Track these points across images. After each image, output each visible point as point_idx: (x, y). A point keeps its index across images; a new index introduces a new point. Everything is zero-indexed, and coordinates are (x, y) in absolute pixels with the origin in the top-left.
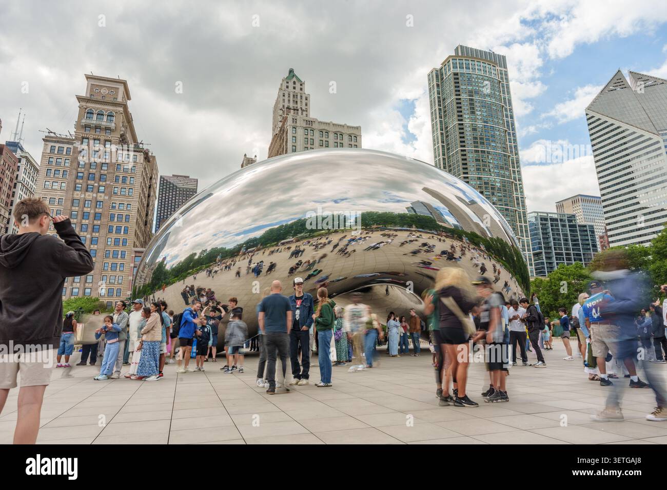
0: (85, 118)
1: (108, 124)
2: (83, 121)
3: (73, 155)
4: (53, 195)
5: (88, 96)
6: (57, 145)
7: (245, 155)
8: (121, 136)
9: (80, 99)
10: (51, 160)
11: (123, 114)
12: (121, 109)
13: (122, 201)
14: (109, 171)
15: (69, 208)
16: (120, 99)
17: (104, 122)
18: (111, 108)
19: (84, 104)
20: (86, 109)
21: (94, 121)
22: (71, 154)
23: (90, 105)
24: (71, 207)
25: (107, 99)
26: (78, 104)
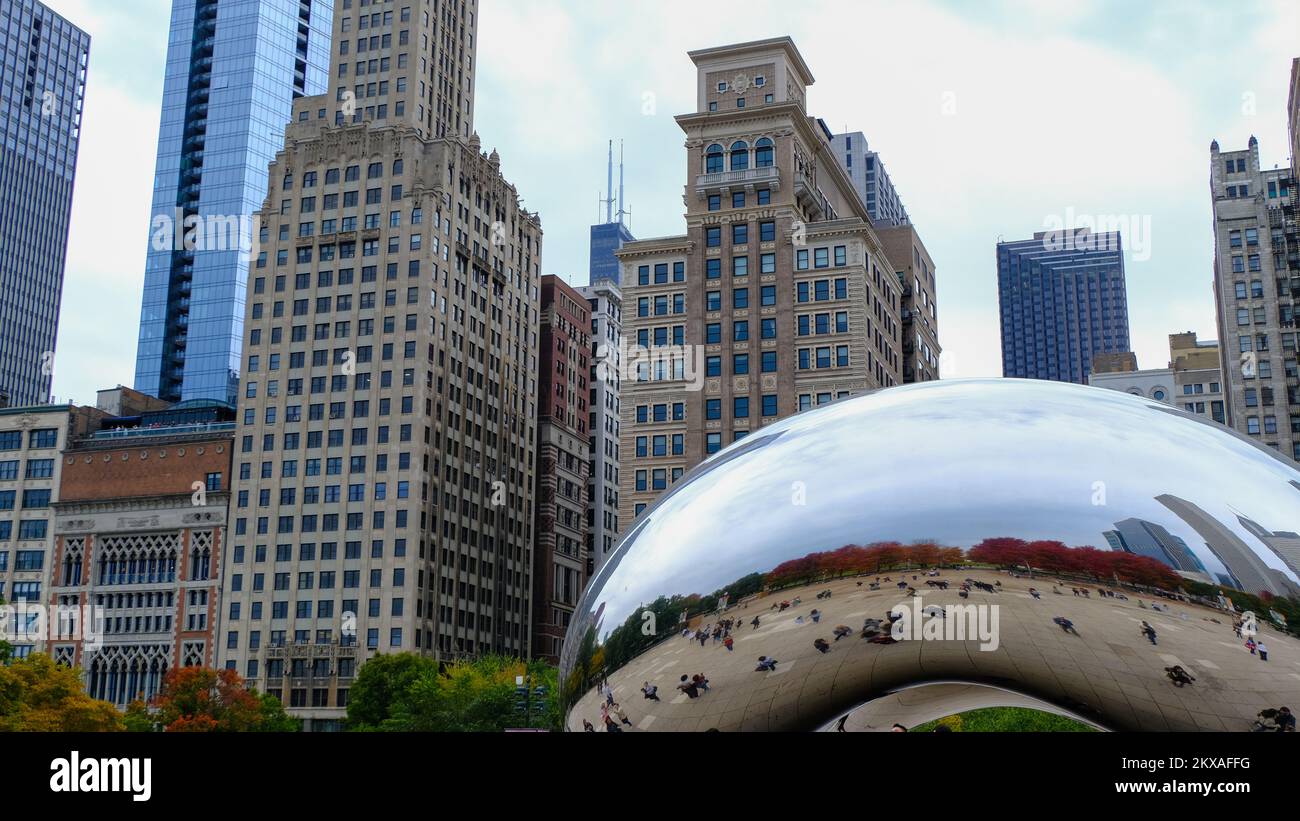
0: (705, 172)
1: (762, 174)
2: (701, 182)
3: (690, 281)
4: (659, 397)
5: (704, 109)
6: (651, 263)
7: (1215, 146)
8: (798, 200)
9: (685, 122)
10: (643, 302)
11: (797, 134)
12: (789, 122)
13: (825, 385)
14: (780, 307)
15: (700, 428)
16: (781, 96)
17: (751, 174)
18: (761, 127)
19: (696, 134)
20: (702, 146)
21: (726, 177)
22: (685, 280)
23: (713, 133)
24: (704, 423)
25: (751, 105)
26: (683, 137)
